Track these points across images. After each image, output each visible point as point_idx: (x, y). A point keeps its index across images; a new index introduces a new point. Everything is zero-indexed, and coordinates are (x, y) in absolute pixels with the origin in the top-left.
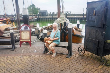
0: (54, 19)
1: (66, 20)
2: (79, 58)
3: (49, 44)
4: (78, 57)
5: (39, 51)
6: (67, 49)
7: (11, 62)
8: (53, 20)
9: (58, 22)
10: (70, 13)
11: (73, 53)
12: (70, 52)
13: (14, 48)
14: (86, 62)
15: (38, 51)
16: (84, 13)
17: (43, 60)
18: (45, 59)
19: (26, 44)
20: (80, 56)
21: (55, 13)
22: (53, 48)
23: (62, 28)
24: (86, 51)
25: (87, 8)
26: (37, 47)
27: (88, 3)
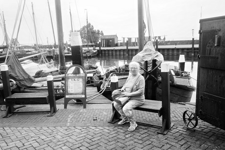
0: (130, 53)
1: (157, 56)
2: (185, 136)
3: (122, 103)
4: (184, 133)
5: (102, 119)
6: (160, 116)
7: (48, 139)
8: (129, 55)
9: (140, 59)
10: (164, 39)
11: (172, 124)
12: (165, 122)
13: (54, 110)
14: (201, 146)
15: (100, 117)
16: (193, 39)
17: (111, 136)
18: (115, 135)
19: (76, 104)
20: (188, 132)
21: (133, 40)
22: (131, 112)
23: (149, 70)
24: (200, 121)
25: (200, 31)
26: (98, 109)
27: (201, 21)
